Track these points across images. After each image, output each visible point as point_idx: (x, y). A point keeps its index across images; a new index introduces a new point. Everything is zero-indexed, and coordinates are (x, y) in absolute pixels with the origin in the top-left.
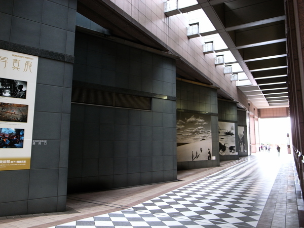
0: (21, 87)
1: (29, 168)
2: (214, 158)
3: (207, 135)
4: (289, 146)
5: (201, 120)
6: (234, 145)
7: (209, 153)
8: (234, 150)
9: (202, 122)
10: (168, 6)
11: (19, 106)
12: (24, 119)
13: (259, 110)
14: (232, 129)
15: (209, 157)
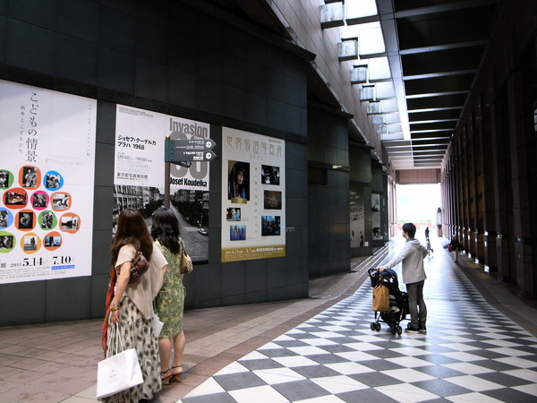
0: (276, 173)
1: (284, 255)
2: (366, 244)
3: (359, 213)
4: (440, 227)
5: (353, 193)
6: (379, 226)
7: (362, 237)
8: (378, 232)
9: (354, 196)
10: (344, 48)
11: (276, 192)
12: (279, 207)
13: (398, 172)
14: (377, 203)
15: (362, 243)
